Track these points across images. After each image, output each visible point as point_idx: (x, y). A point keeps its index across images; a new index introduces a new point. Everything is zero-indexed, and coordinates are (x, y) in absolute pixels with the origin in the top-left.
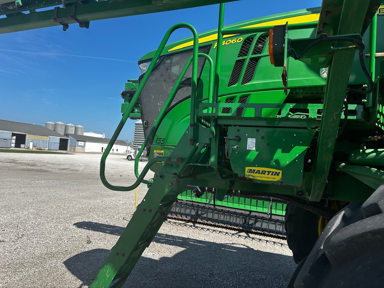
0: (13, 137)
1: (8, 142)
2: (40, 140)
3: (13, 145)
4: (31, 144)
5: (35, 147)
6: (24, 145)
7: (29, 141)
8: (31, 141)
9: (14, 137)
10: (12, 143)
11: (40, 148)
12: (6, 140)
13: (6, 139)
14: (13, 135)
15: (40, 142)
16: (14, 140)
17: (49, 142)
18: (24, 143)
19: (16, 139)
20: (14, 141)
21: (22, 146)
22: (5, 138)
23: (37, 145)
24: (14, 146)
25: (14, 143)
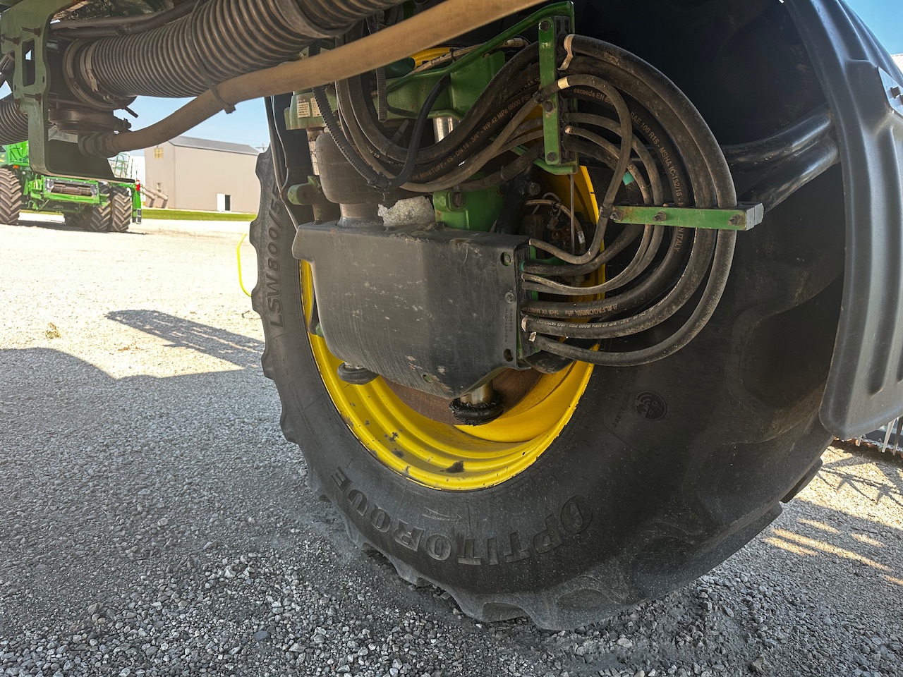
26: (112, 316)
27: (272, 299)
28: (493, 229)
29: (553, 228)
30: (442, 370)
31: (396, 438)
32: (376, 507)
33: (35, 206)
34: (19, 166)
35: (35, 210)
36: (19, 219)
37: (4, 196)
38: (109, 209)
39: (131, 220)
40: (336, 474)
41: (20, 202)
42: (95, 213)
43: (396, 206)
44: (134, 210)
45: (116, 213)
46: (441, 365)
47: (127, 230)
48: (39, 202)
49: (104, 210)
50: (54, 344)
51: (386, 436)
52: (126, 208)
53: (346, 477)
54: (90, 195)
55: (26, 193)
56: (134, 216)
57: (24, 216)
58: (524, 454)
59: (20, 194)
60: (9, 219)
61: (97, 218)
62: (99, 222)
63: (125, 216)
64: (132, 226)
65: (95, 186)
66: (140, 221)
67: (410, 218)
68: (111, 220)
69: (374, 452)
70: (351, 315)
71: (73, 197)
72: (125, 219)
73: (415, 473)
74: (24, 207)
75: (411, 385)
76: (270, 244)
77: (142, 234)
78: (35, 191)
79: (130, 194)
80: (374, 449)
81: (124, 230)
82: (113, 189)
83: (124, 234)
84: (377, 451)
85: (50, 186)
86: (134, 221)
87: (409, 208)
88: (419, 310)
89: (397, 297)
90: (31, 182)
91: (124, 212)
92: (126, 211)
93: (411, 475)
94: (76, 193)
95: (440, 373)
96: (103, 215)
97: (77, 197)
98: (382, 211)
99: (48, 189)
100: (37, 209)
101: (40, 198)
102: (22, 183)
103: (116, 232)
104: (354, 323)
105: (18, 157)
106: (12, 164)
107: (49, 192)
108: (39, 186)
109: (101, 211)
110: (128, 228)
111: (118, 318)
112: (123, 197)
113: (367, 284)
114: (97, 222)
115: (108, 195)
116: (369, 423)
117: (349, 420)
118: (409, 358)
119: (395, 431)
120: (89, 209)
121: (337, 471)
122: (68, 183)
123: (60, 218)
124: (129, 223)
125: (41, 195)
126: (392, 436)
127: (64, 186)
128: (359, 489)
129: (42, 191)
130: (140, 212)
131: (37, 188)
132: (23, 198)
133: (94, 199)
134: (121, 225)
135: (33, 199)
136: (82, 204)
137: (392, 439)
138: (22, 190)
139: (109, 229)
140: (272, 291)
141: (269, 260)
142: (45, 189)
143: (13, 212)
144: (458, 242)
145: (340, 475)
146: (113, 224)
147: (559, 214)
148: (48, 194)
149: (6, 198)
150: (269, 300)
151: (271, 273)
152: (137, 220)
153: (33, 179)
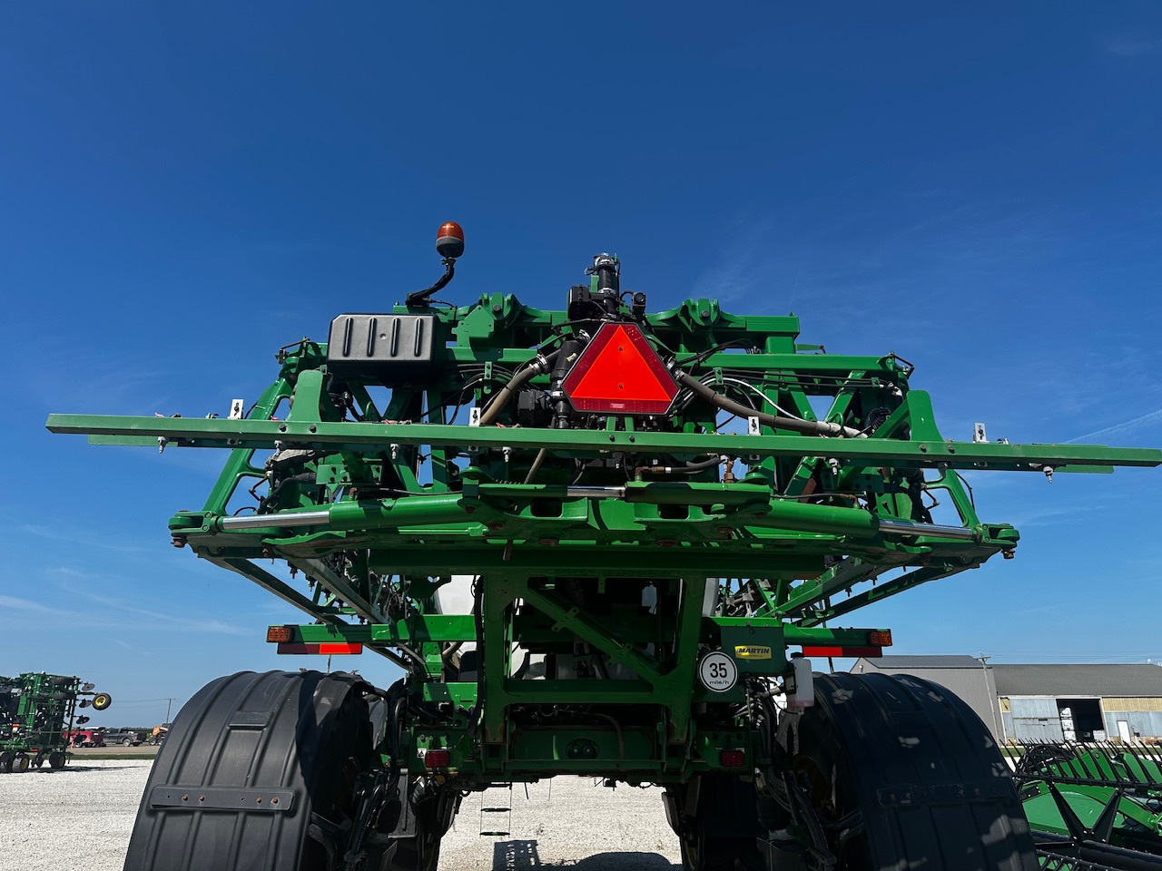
0: (1064, 712)
1: (1054, 727)
2: (1148, 713)
3: (1071, 735)
4: (1123, 727)
5: (1138, 735)
6: (1103, 732)
7: (1114, 718)
8: (1119, 719)
9: (1067, 711)
10: (1065, 728)
11: (1156, 738)
12: (1045, 723)
13: (1046, 720)
14: (1062, 704)
15: (1150, 719)
16: (1068, 718)
18: (1101, 727)
19: (1074, 717)
20: (1069, 723)
21: (1098, 735)
22: (1043, 717)
23: (1142, 729)
24: (1074, 738)
25: (1072, 728)
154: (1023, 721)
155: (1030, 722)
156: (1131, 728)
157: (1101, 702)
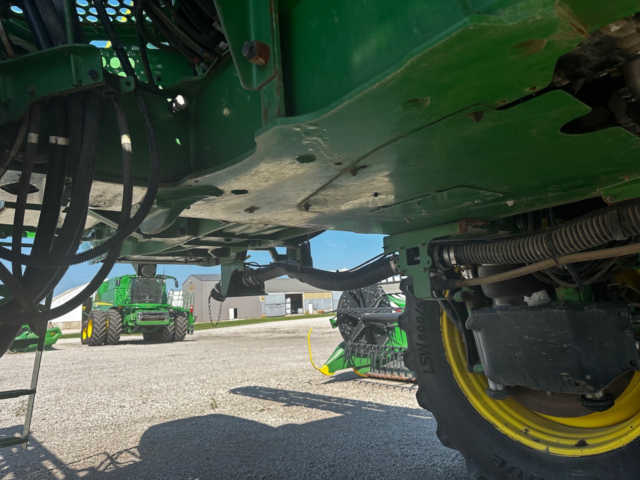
0: (287, 300)
1: (282, 308)
2: (321, 299)
3: (289, 311)
4: (311, 306)
5: (316, 309)
6: (302, 309)
7: (307, 302)
8: (309, 302)
9: (289, 300)
10: (287, 308)
11: (322, 310)
12: (279, 306)
13: (279, 304)
14: (287, 296)
15: (321, 302)
16: (289, 303)
17: (333, 301)
18: (301, 307)
19: (292, 303)
20: (289, 306)
21: (300, 310)
23: (317, 307)
24: (290, 313)
25: (290, 308)
26: (234, 391)
27: (423, 358)
28: (593, 300)
29: (624, 296)
30: (588, 377)
31: (528, 432)
32: (532, 475)
33: (129, 331)
34: (122, 307)
35: (129, 333)
36: (120, 340)
37: (112, 327)
38: (173, 327)
39: (187, 333)
40: (494, 459)
41: (121, 329)
42: (165, 331)
43: (533, 296)
44: (189, 326)
45: (178, 329)
46: (588, 374)
47: (184, 340)
48: (132, 327)
49: (170, 328)
50: (217, 411)
51: (521, 431)
52: (184, 325)
53: (502, 460)
54: (164, 319)
55: (125, 323)
56: (189, 329)
57: (123, 338)
58: (632, 427)
59: (121, 324)
60: (113, 341)
61: (166, 334)
62: (167, 336)
63: (183, 330)
64: (187, 336)
65: (167, 313)
66: (192, 332)
67: (541, 301)
68: (174, 334)
69: (519, 441)
70: (515, 356)
71: (154, 322)
72: (183, 332)
73: (552, 450)
74: (123, 332)
75: (561, 390)
76: (418, 326)
77: (192, 341)
78: (131, 321)
79: (186, 315)
80: (518, 439)
81: (181, 339)
82: (176, 313)
83: (182, 342)
84: (520, 440)
85: (140, 316)
86: (188, 333)
87: (539, 296)
88: (568, 346)
89: (551, 341)
90: (128, 316)
91: (182, 328)
92: (184, 327)
93: (551, 452)
94: (156, 319)
95: (587, 379)
96: (170, 331)
97: (156, 322)
98: (526, 299)
99: (139, 319)
100: (131, 332)
101: (134, 325)
102: (123, 317)
103: (177, 341)
104: (517, 360)
105: (121, 301)
106: (118, 305)
107: (140, 320)
108: (133, 318)
109: (169, 329)
110: (184, 338)
111: (238, 392)
112: (182, 318)
113: (527, 337)
114: (166, 336)
115: (173, 318)
116: (507, 425)
117: (494, 424)
118: (563, 374)
119: (526, 428)
120: (162, 328)
121: (494, 457)
122: (151, 313)
123: (141, 337)
124: (185, 334)
125: (135, 323)
126: (525, 431)
127: (148, 315)
128: (514, 466)
129: (135, 321)
130: (192, 327)
131: (132, 319)
132: (123, 327)
133: (166, 322)
134: (180, 336)
135: (129, 326)
136: (158, 326)
137: (526, 433)
138: (122, 322)
139: (173, 340)
140: (422, 353)
141: (418, 335)
142: (137, 319)
143: (116, 336)
144: (589, 308)
145: (497, 459)
146: (176, 337)
147: (626, 289)
148: (139, 322)
149: (113, 327)
150: (421, 358)
151: (420, 342)
152: (190, 332)
153: (129, 314)
154: (269, 306)
155: (273, 306)
156: (313, 306)
157: (303, 295)
